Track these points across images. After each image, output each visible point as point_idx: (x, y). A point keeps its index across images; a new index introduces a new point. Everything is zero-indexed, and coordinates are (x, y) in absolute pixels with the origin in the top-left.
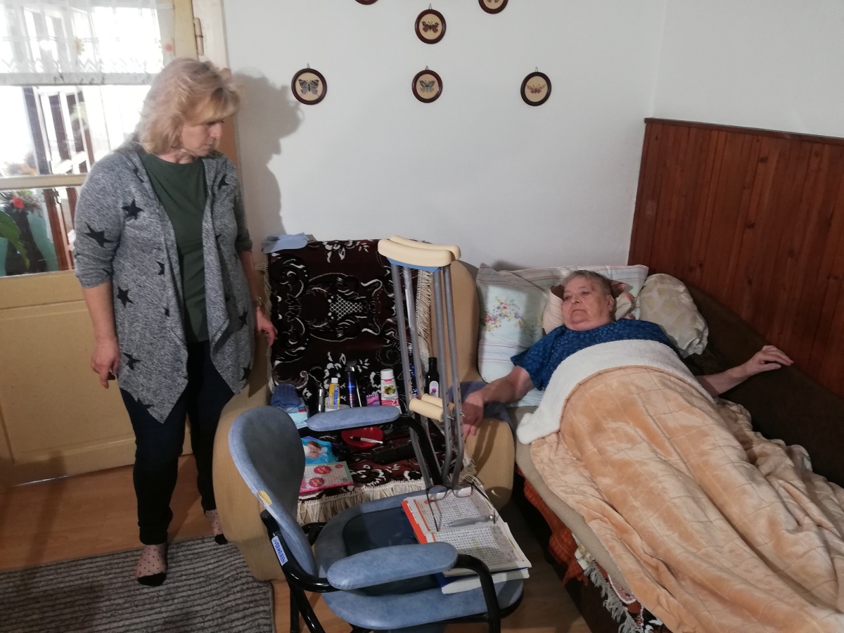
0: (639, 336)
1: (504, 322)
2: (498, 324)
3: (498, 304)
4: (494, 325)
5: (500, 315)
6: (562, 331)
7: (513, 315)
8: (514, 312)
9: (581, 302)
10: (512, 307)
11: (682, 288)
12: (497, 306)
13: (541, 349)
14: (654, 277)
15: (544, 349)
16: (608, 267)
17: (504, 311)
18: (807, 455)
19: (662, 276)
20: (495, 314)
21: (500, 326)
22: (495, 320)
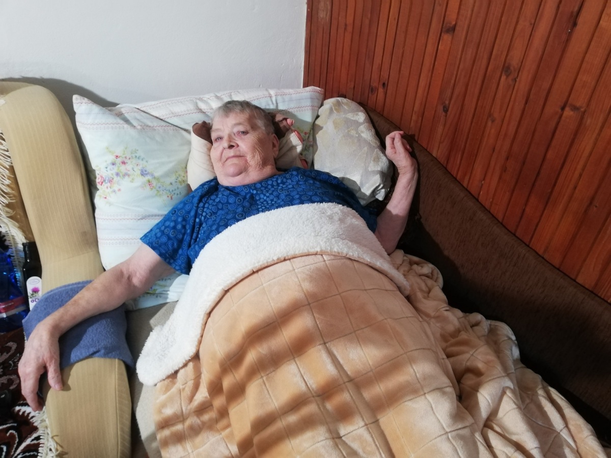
0: (314, 198)
1: (125, 184)
2: (116, 187)
3: (111, 158)
4: (109, 190)
5: (117, 174)
6: (212, 187)
7: (139, 172)
8: (140, 167)
9: (238, 146)
10: (134, 161)
11: (361, 117)
12: (109, 162)
13: (180, 220)
14: (329, 102)
15: (184, 220)
16: (272, 92)
17: (123, 168)
18: (514, 338)
19: (338, 102)
20: (109, 173)
21: (119, 190)
22: (110, 181)
